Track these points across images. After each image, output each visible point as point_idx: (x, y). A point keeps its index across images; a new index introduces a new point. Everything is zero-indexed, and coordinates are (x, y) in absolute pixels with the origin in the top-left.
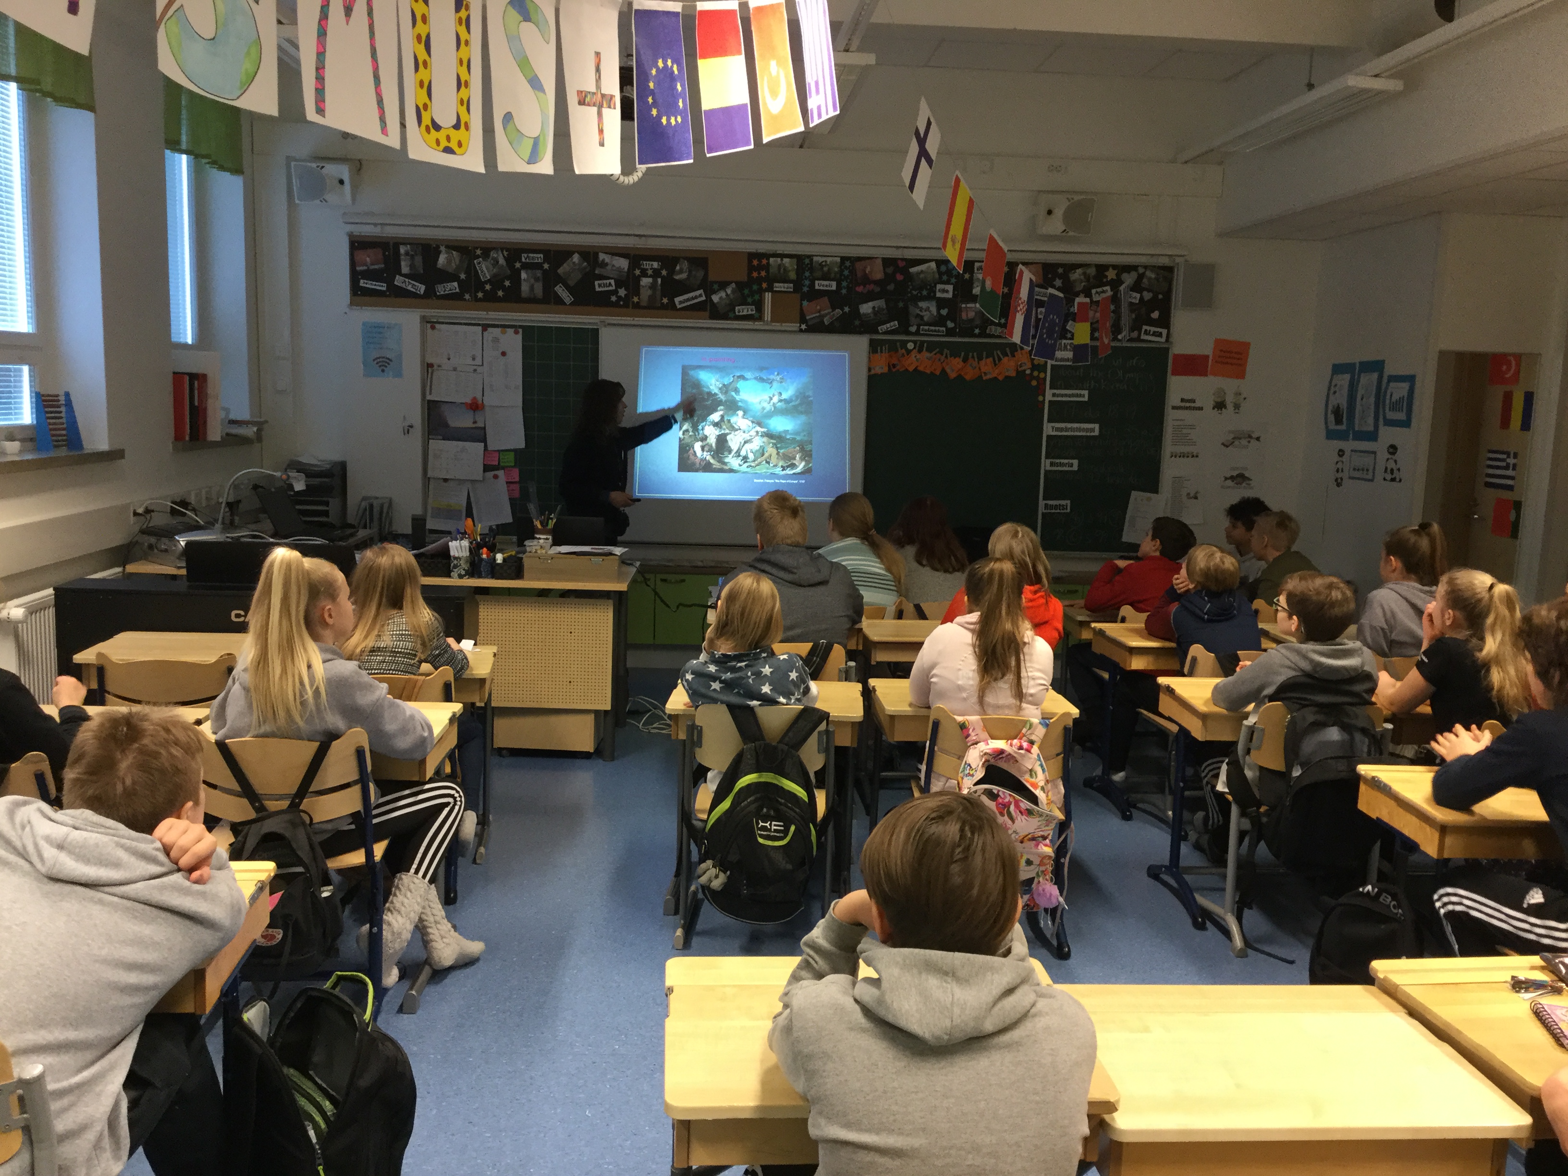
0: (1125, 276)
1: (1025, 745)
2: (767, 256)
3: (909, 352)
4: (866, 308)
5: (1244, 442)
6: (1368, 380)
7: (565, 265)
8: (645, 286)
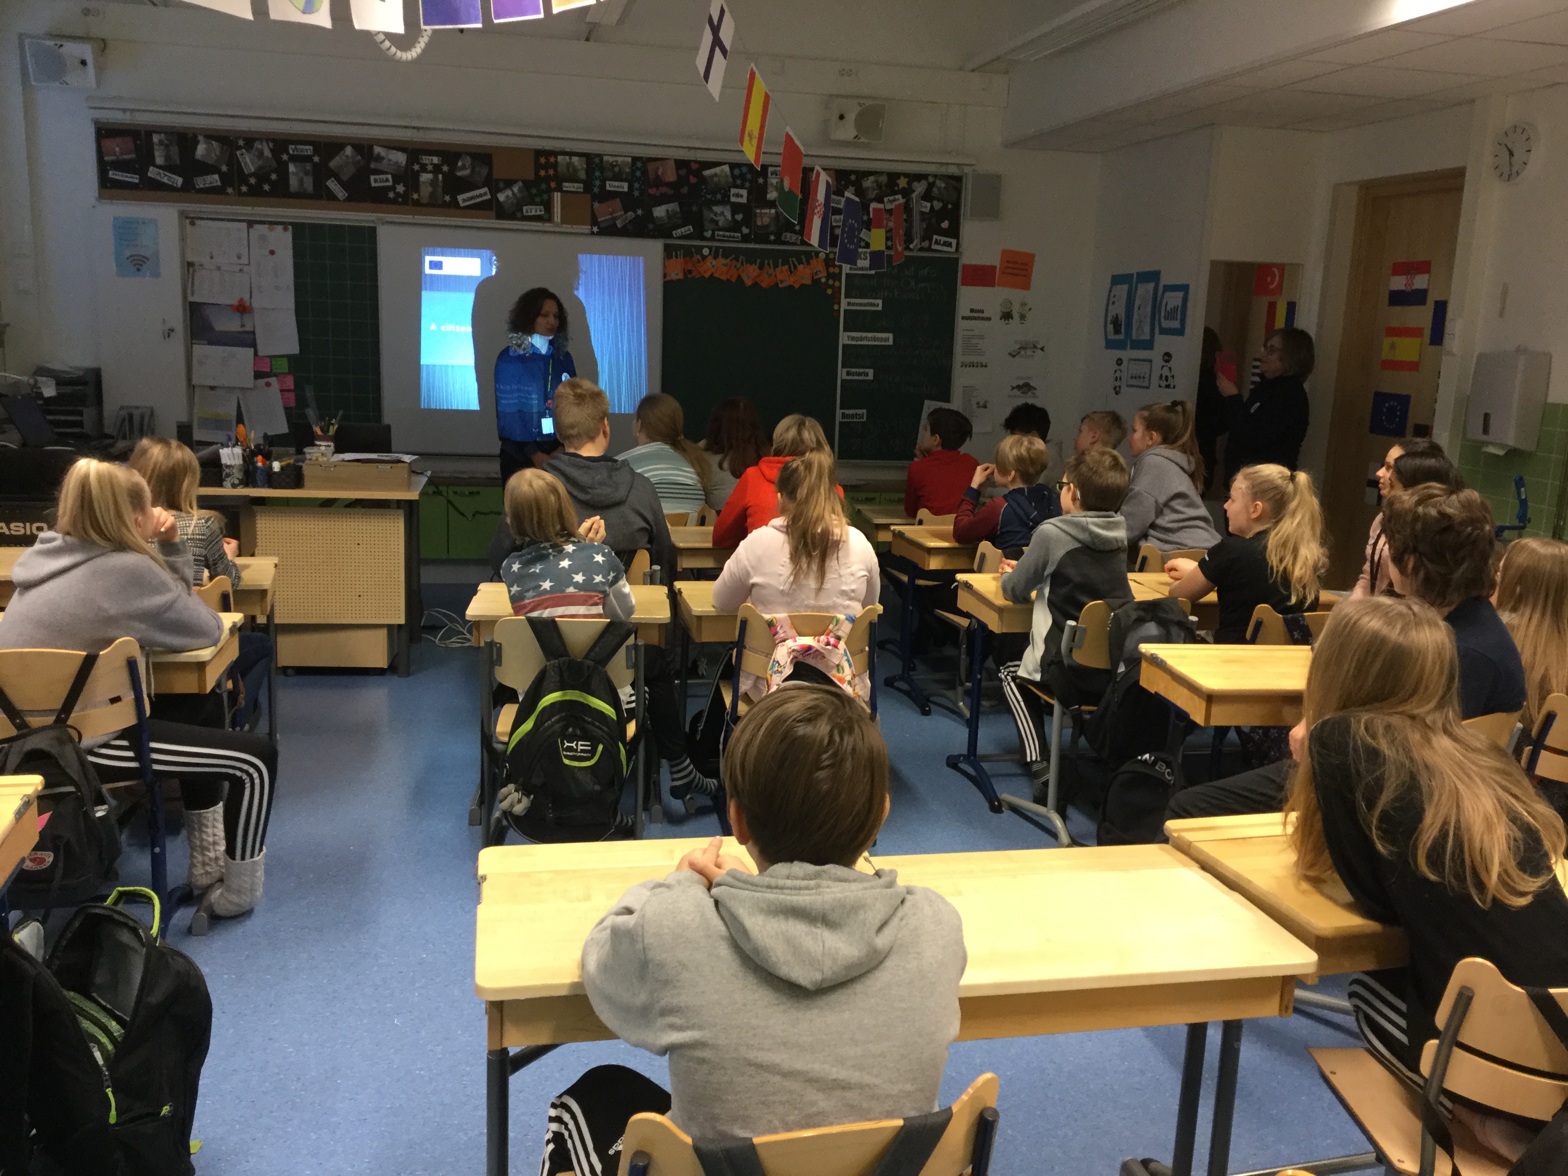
0: (915, 184)
1: (832, 641)
2: (555, 153)
3: (704, 258)
4: (659, 212)
5: (1029, 352)
6: (1145, 290)
7: (337, 158)
8: (424, 183)
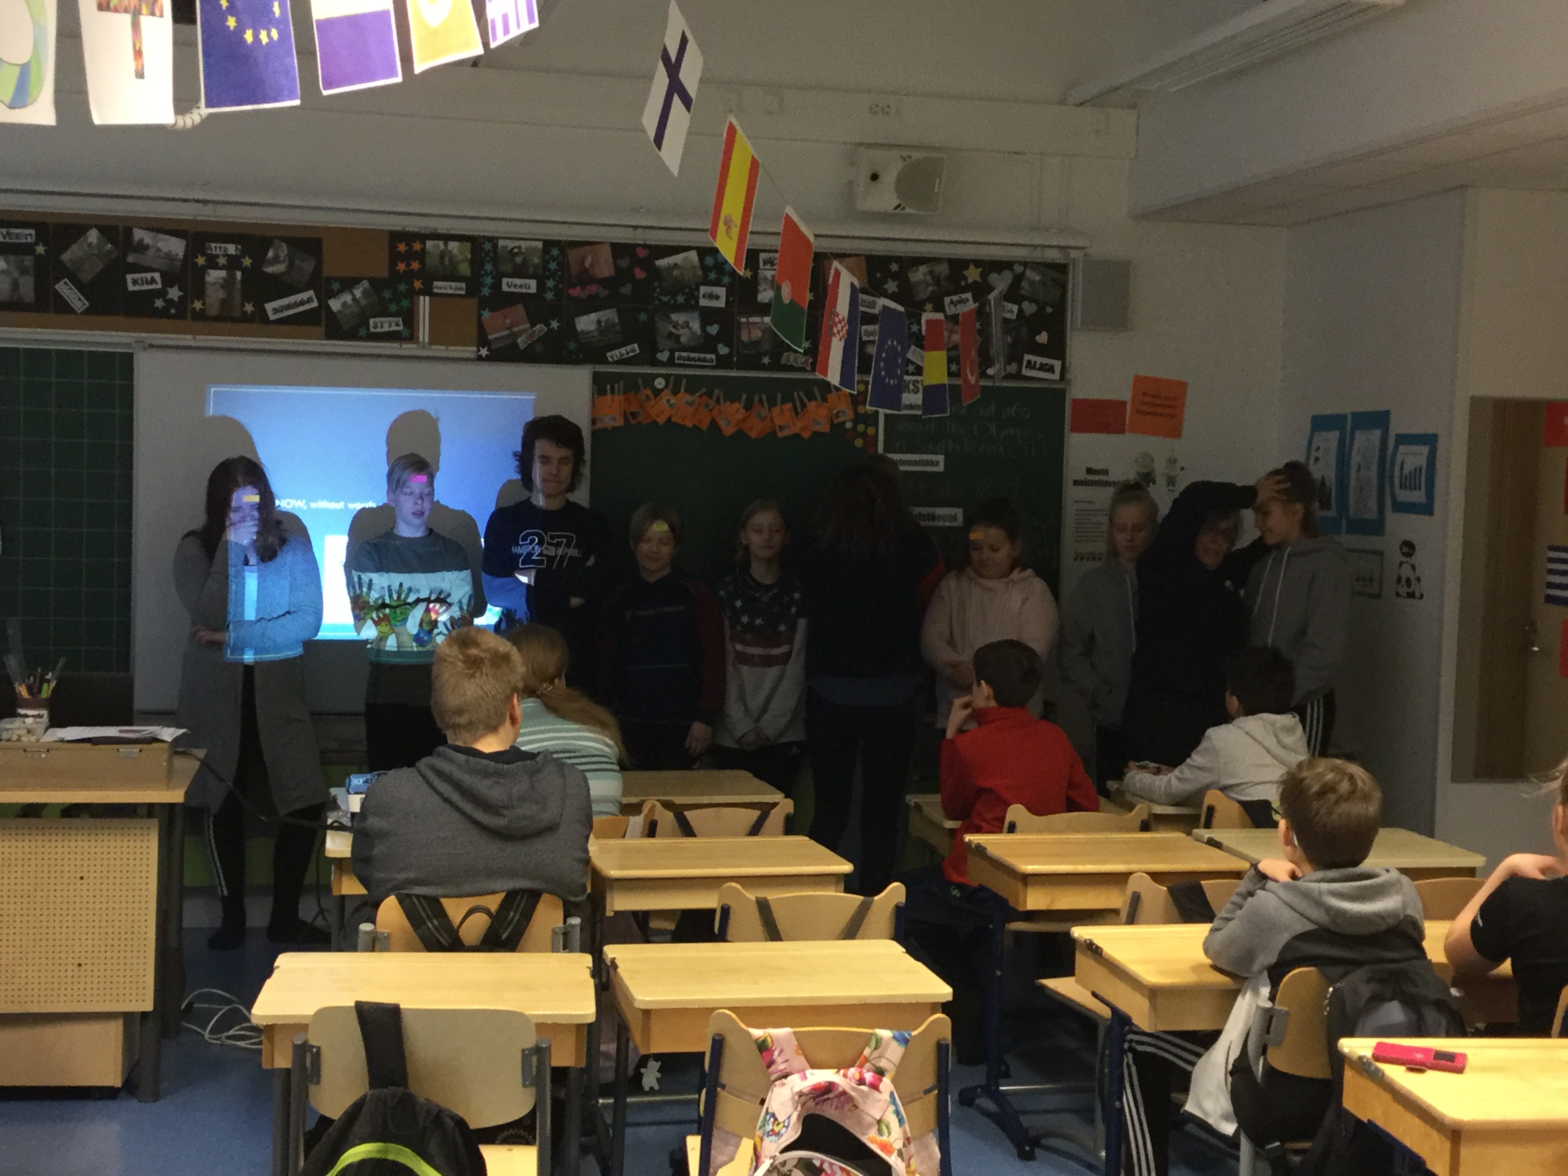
0: (993, 277)
1: (869, 1076)
2: (423, 237)
3: (657, 392)
4: (586, 323)
6: (1366, 441)
7: (74, 247)
8: (215, 284)
